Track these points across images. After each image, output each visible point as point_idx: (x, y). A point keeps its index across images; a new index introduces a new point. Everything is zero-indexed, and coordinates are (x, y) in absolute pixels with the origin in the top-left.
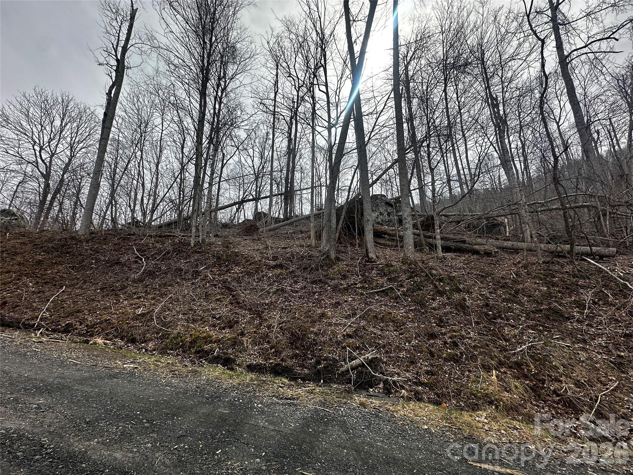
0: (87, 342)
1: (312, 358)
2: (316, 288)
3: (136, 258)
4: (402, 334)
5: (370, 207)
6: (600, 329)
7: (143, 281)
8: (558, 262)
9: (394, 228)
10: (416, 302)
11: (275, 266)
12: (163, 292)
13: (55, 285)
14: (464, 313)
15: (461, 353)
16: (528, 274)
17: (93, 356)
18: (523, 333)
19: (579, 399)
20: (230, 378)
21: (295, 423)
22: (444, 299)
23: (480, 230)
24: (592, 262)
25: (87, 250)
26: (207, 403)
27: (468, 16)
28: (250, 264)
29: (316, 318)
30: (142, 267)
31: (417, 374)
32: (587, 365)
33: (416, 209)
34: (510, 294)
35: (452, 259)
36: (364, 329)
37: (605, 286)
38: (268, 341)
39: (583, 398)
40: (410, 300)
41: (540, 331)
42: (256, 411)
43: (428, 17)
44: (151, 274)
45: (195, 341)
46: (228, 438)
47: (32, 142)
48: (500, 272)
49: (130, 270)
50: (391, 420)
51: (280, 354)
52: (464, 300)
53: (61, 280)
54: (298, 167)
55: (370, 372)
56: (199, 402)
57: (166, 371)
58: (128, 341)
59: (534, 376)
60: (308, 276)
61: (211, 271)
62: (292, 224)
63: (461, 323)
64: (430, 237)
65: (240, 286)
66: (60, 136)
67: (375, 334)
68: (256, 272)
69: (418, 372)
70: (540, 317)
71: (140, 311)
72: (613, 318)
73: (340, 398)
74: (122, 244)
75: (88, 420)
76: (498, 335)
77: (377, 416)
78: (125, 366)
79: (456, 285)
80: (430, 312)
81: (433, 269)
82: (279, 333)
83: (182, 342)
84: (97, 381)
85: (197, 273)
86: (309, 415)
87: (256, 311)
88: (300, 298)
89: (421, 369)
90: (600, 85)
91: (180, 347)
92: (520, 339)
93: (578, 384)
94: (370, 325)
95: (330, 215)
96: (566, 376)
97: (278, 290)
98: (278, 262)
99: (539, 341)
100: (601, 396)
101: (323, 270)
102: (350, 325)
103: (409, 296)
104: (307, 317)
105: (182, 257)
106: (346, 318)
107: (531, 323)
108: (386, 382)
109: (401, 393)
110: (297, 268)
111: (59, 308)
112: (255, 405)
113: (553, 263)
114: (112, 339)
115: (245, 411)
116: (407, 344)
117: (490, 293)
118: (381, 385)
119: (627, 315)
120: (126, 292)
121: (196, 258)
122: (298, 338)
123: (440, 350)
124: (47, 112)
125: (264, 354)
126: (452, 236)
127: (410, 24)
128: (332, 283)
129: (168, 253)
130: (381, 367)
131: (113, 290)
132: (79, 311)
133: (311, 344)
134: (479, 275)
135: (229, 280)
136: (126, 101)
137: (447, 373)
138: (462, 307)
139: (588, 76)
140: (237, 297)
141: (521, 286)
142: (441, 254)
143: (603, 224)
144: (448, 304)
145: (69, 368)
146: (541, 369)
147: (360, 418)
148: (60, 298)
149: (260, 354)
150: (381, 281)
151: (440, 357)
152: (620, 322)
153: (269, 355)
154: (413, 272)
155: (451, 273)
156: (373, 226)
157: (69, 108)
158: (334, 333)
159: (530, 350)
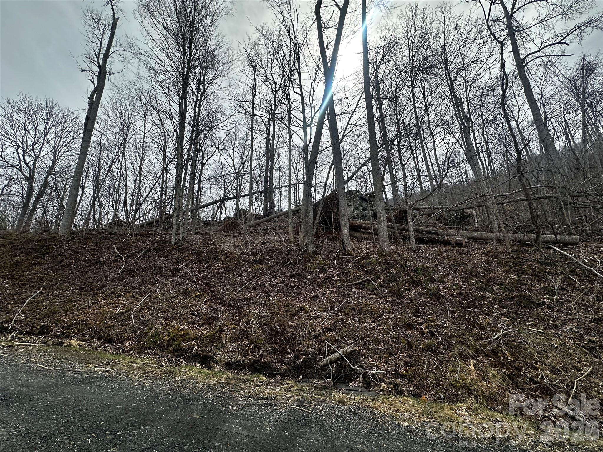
0: (61, 344)
1: (291, 353)
2: (295, 282)
3: (116, 257)
4: (379, 325)
5: (345, 202)
6: (570, 315)
7: (122, 280)
8: (526, 251)
9: (369, 222)
10: (392, 293)
11: (255, 261)
12: (142, 290)
13: (32, 286)
14: (439, 302)
15: (438, 343)
16: (498, 262)
17: (64, 359)
18: (497, 321)
19: (556, 386)
20: (207, 378)
21: (270, 427)
22: (420, 289)
23: (450, 222)
24: (557, 249)
25: (67, 250)
26: (179, 407)
27: (431, 24)
28: (230, 260)
29: (295, 311)
30: (122, 265)
31: (396, 366)
32: (561, 351)
33: (390, 203)
34: (482, 283)
35: (425, 250)
36: (343, 321)
37: (572, 272)
38: (247, 337)
39: (559, 385)
40: (386, 291)
41: (513, 318)
42: (231, 415)
43: (394, 25)
44: (130, 272)
45: (173, 340)
46: (197, 448)
47: (16, 146)
48: (471, 262)
49: (110, 269)
50: (371, 418)
51: (259, 349)
52: (439, 289)
53: (39, 281)
54: (276, 166)
55: (349, 366)
56: (170, 406)
57: (139, 373)
58: (105, 342)
59: (510, 364)
60: (287, 271)
61: (192, 268)
62: (272, 219)
63: (437, 313)
64: (403, 230)
65: (220, 282)
66: (44, 139)
67: (353, 326)
68: (236, 267)
69: (397, 364)
70: (512, 304)
71: (118, 310)
72: (582, 303)
73: (319, 395)
74: (103, 243)
75: (43, 435)
76: (473, 324)
77: (357, 414)
78: (96, 369)
79: (430, 275)
80: (406, 303)
81: (408, 260)
82: (258, 328)
83: (160, 341)
84: (63, 387)
85: (177, 271)
86: (286, 417)
87: (235, 307)
88: (279, 292)
89: (399, 360)
90: (555, 85)
91: (158, 346)
92: (494, 327)
93: (554, 371)
94: (348, 317)
95: (307, 210)
96: (542, 363)
97: (257, 285)
98: (257, 257)
99: (513, 328)
100: (577, 382)
101: (301, 264)
102: (328, 318)
103: (385, 287)
104: (286, 311)
105: (162, 254)
106: (324, 311)
107: (504, 310)
108: (365, 375)
109: (380, 386)
110: (276, 263)
111: (35, 310)
112: (230, 407)
113: (521, 251)
114: (88, 340)
115: (218, 415)
116: (385, 335)
117: (463, 282)
118: (360, 379)
119: (594, 300)
120: (105, 291)
121: (176, 255)
122: (277, 333)
123: (417, 341)
124: (31, 117)
125: (242, 350)
126: (424, 228)
127: (378, 32)
128: (310, 276)
129: (149, 251)
130: (360, 360)
131: (92, 289)
132: (55, 312)
133: (290, 338)
134: (452, 264)
135: (209, 276)
136: (109, 106)
137: (425, 364)
138: (436, 296)
139: (544, 77)
140: (216, 293)
141: (492, 275)
142: (414, 246)
143: (565, 213)
144: (423, 294)
145: (35, 374)
146: (517, 356)
147: (339, 417)
148: (36, 300)
149: (239, 351)
150: (358, 273)
151: (417, 347)
152: (588, 307)
153: (247, 351)
154: (388, 264)
155: (424, 263)
156: (349, 220)
157: (53, 113)
158: (313, 327)
159: (505, 337)
